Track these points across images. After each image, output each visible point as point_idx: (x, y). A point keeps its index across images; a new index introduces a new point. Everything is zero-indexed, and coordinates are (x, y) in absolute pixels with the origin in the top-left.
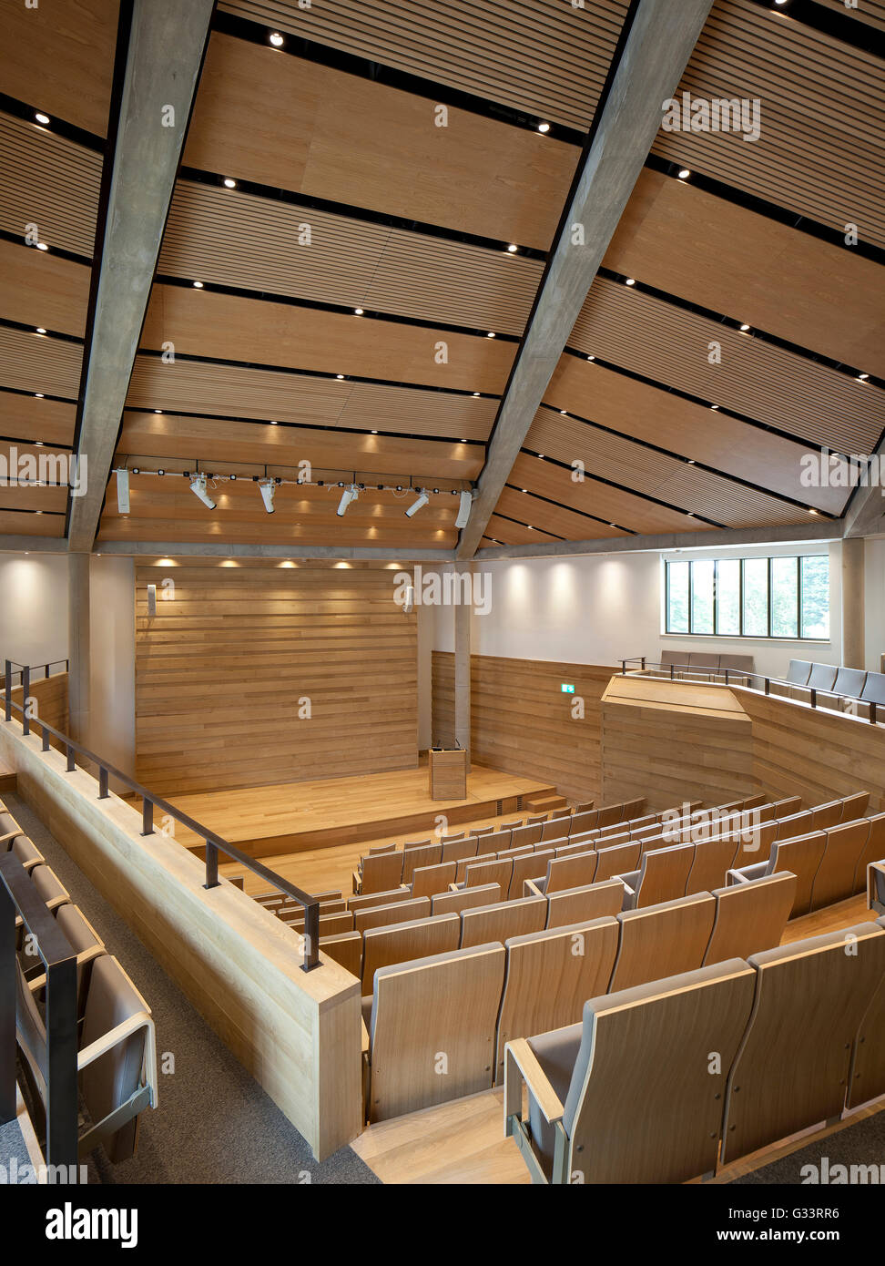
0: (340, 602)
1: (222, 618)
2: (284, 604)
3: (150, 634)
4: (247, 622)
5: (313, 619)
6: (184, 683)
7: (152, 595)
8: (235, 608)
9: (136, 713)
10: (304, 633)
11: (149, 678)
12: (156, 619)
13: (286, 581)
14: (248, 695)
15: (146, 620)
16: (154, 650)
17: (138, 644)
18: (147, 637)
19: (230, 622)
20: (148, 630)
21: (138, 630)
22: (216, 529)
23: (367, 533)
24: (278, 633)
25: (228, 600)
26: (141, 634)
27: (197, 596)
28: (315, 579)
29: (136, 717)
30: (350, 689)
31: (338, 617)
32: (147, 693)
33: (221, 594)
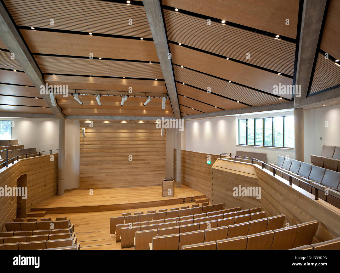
0: (141, 133)
1: (105, 138)
2: (124, 134)
3: (84, 142)
4: (112, 139)
5: (133, 138)
6: (93, 157)
7: (83, 131)
8: (109, 135)
9: (80, 165)
10: (130, 143)
11: (84, 155)
12: (86, 138)
13: (124, 127)
14: (113, 161)
15: (83, 138)
16: (85, 147)
17: (81, 145)
18: (83, 143)
19: (107, 139)
20: (84, 141)
21: (81, 141)
22: (96, 111)
23: (143, 112)
24: (121, 142)
25: (107, 132)
26: (82, 142)
27: (98, 131)
28: (133, 126)
29: (80, 166)
30: (144, 160)
31: (140, 138)
32: (83, 159)
33: (104, 131)
